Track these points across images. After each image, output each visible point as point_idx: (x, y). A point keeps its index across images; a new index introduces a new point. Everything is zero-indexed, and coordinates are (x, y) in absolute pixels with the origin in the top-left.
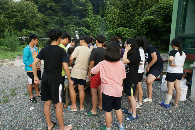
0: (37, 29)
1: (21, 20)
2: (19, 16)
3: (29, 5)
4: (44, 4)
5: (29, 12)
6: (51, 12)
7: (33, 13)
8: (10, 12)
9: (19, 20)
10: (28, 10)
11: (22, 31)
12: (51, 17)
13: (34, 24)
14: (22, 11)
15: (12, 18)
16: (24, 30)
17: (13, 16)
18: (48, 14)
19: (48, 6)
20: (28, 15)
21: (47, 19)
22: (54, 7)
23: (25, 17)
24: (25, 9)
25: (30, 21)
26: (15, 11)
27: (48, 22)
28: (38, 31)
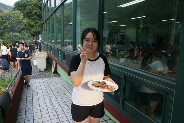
0: (22, 31)
1: (9, 26)
2: (7, 23)
3: (15, 14)
4: (30, 11)
5: (16, 19)
6: (36, 17)
7: (19, 20)
8: (1, 20)
9: (8, 25)
10: (14, 18)
11: (10, 34)
12: (36, 21)
13: (20, 28)
14: (10, 19)
15: (2, 24)
16: (11, 33)
17: (3, 22)
18: (34, 19)
19: (33, 13)
20: (14, 22)
21: (33, 23)
22: (38, 13)
23: (12, 23)
24: (12, 17)
25: (17, 26)
26: (4, 19)
27: (33, 26)
28: (23, 33)
